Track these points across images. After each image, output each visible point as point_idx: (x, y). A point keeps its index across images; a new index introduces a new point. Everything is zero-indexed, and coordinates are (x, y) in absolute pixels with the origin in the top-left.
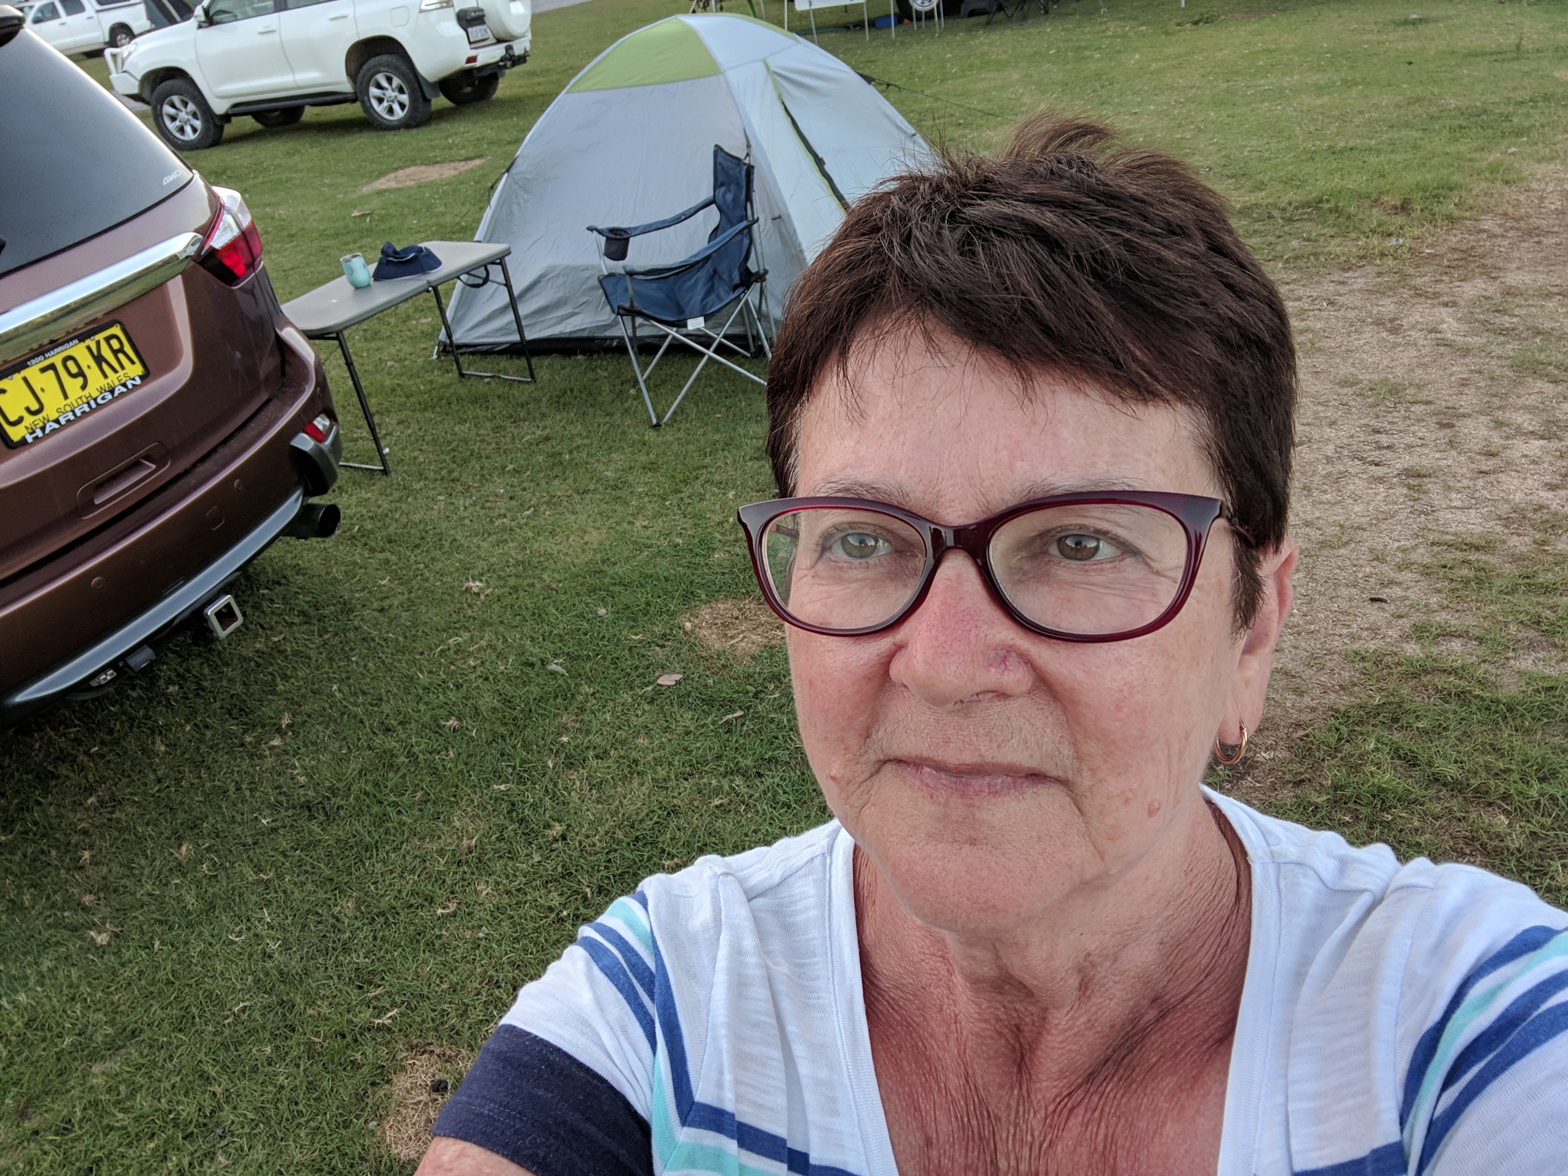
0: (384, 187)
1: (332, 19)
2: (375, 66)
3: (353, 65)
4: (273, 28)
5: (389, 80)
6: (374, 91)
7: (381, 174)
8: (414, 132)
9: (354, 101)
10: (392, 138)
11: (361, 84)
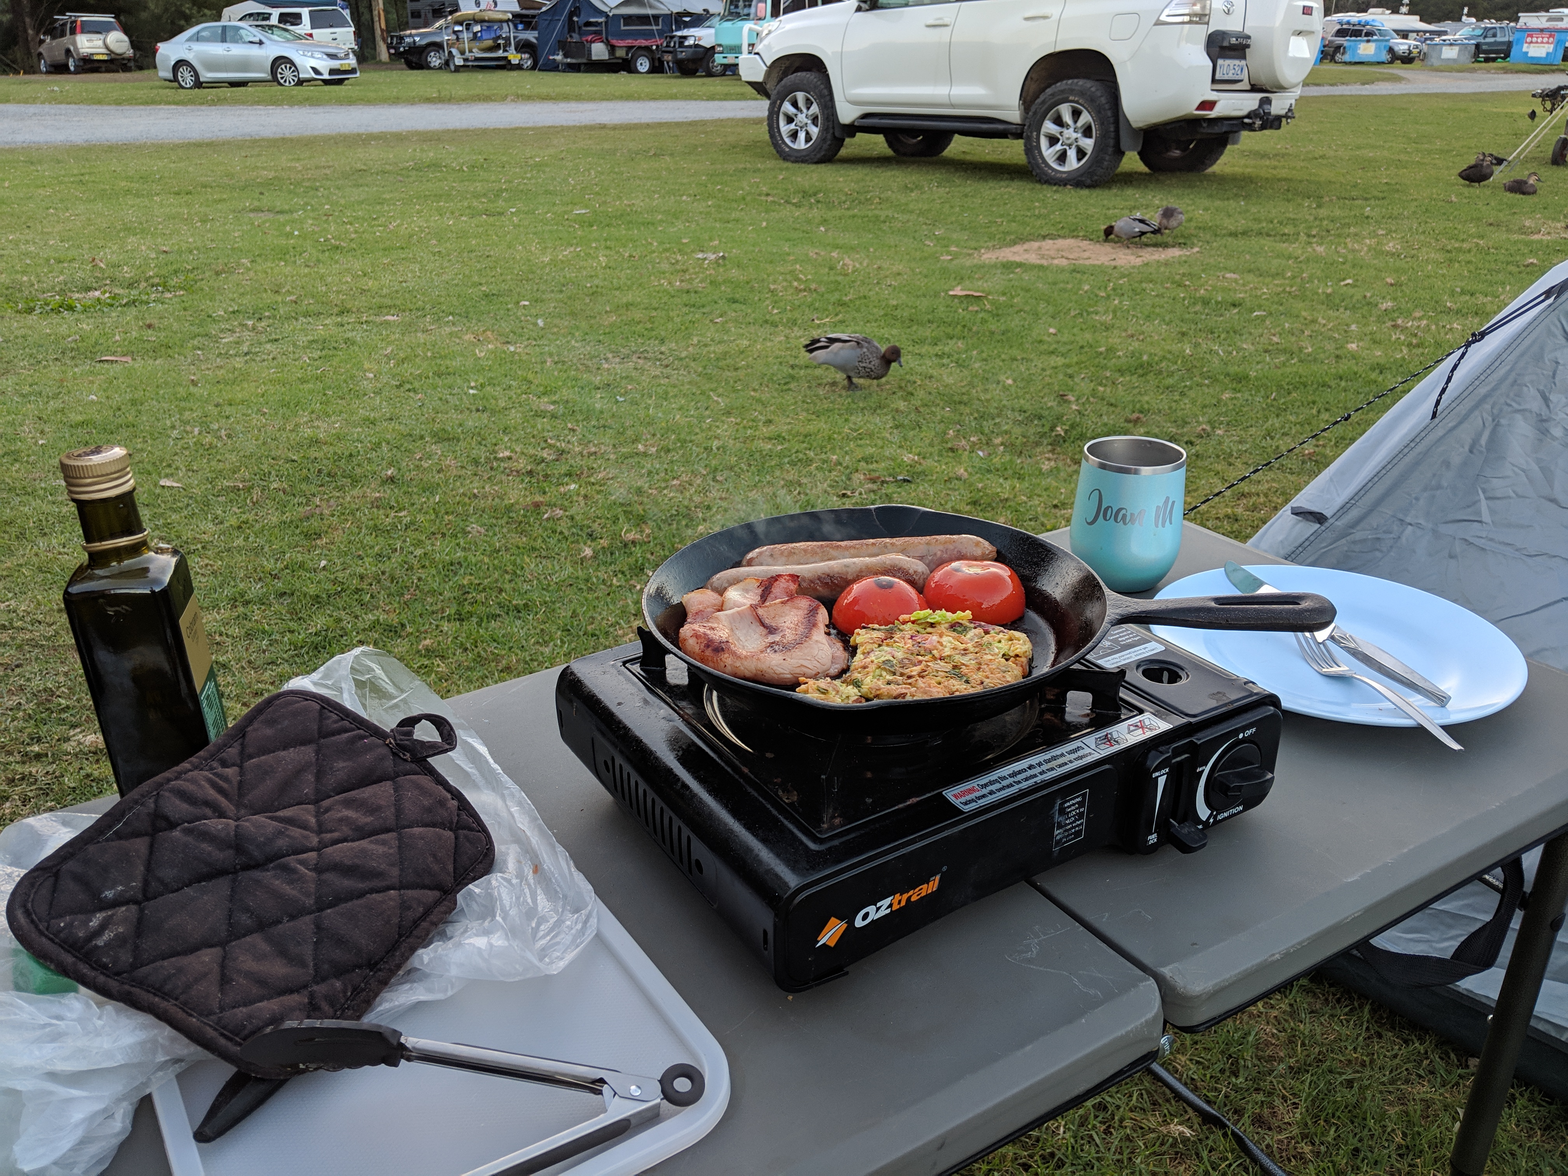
0: (1017, 259)
1: (1027, 19)
2: (1062, 91)
3: (1033, 87)
4: (946, 21)
5: (1076, 114)
6: (1049, 127)
7: (1020, 239)
8: (1085, 192)
9: (1018, 136)
10: (1051, 194)
11: (1035, 113)
